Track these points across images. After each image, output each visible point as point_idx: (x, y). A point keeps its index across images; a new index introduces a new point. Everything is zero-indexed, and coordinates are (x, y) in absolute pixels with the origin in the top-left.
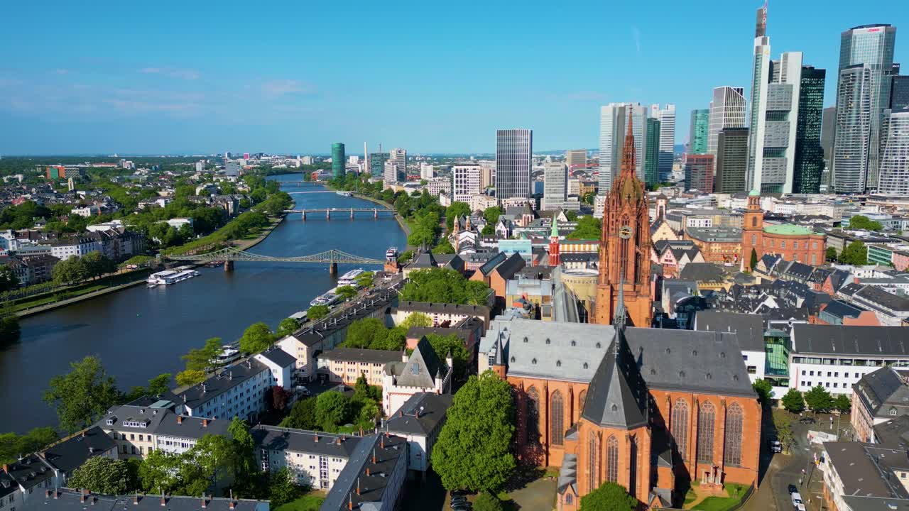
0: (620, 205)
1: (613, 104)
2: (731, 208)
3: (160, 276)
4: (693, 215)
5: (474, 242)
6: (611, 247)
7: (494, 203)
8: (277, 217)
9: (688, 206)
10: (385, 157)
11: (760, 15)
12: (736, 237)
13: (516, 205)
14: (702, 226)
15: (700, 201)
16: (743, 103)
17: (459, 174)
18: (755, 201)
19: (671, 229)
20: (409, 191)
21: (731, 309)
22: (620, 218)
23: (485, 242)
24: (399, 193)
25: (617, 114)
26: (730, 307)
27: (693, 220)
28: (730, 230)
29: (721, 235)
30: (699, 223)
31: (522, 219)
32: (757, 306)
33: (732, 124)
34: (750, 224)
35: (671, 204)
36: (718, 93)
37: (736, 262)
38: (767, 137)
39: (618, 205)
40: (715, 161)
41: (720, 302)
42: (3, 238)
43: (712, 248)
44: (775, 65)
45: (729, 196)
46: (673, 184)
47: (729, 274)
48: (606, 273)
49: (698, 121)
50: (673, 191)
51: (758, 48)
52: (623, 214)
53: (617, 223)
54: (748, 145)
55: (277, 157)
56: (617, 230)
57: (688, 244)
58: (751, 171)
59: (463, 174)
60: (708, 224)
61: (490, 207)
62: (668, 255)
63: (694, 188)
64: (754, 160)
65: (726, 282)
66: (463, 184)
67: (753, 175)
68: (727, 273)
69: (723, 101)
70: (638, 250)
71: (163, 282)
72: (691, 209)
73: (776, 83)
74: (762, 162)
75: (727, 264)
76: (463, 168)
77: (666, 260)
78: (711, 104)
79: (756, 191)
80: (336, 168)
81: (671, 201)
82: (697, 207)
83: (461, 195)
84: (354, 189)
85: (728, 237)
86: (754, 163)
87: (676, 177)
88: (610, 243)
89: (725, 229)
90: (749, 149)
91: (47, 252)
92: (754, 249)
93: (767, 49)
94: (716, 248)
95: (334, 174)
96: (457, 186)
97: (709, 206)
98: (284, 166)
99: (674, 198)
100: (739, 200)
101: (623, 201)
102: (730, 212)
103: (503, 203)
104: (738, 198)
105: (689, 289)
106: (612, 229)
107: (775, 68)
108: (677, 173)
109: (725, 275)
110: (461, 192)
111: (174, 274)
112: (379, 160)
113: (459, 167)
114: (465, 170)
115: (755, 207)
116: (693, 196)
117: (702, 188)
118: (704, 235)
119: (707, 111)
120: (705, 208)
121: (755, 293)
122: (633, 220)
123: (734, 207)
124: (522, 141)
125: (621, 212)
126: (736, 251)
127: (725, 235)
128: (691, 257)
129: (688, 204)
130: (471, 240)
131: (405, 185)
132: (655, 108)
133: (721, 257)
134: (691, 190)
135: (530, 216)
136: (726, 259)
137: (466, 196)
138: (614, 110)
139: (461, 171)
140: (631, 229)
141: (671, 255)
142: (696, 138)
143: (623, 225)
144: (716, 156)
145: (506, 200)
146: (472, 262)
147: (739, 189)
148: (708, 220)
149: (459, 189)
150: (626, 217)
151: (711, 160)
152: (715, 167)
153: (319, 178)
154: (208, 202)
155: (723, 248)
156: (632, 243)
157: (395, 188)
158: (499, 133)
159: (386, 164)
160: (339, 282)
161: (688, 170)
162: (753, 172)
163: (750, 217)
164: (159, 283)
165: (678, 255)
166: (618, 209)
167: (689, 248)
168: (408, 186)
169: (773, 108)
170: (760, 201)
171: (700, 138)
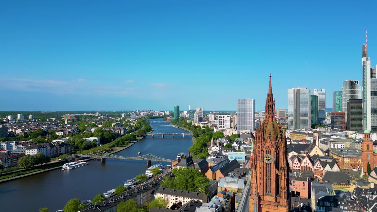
0: (264, 140)
1: (294, 88)
2: (355, 138)
3: (68, 165)
4: (334, 142)
5: (219, 152)
6: (258, 168)
7: (236, 132)
8: (141, 136)
9: (332, 137)
10: (194, 111)
11: (364, 47)
12: (359, 154)
13: (246, 134)
14: (339, 148)
15: (339, 134)
16: (358, 87)
17: (221, 118)
18: (367, 136)
19: (320, 149)
20: (202, 126)
21: (354, 207)
22: (264, 149)
23: (225, 152)
24: (197, 127)
25: (296, 93)
26: (354, 204)
27: (334, 144)
28: (355, 150)
29: (349, 153)
30: (337, 146)
31: (247, 140)
32: (372, 205)
33: (354, 98)
34: (365, 148)
35: (323, 135)
36: (346, 83)
37: (359, 168)
38: (372, 103)
39: (263, 140)
40: (346, 115)
41: (347, 201)
42: (12, 145)
43: (344, 160)
44: (373, 70)
45: (354, 132)
46: (325, 125)
47: (354, 179)
48: (256, 187)
49: (337, 96)
50: (325, 129)
51: (364, 62)
52: (266, 146)
53: (262, 152)
54: (363, 107)
55: (157, 111)
56: (262, 157)
57: (330, 159)
58: (365, 120)
59: (223, 118)
60: (343, 146)
61: (233, 134)
62: (318, 164)
63: (336, 128)
64: (367, 115)
65: (352, 184)
66: (223, 123)
67: (366, 122)
68: (353, 178)
69: (348, 87)
70: (277, 172)
71: (68, 168)
72: (333, 138)
73: (375, 78)
74: (370, 115)
75: (353, 170)
76: (223, 116)
77: (317, 167)
78: (342, 89)
79: (368, 130)
80: (176, 116)
81: (323, 134)
82: (337, 138)
83: (221, 128)
84: (180, 125)
85: (353, 155)
86: (366, 116)
87: (327, 122)
88: (258, 166)
89: (352, 150)
90: (363, 109)
91: (24, 152)
92: (368, 162)
93: (368, 63)
94: (347, 160)
95: (175, 118)
96: (220, 124)
97: (344, 137)
98: (158, 115)
99: (325, 132)
100: (360, 134)
101: (266, 137)
102: (355, 140)
103: (240, 132)
104: (359, 133)
105: (327, 189)
106: (259, 156)
107: (373, 71)
108: (328, 120)
109: (352, 180)
110: (222, 127)
111: (76, 164)
112: (192, 112)
113: (221, 116)
114: (224, 117)
115: (368, 139)
116: (336, 131)
117: (341, 128)
118: (340, 152)
119: (341, 92)
120: (341, 138)
121: (370, 194)
122: (273, 150)
123: (357, 138)
124: (250, 104)
125: (265, 144)
126: (359, 163)
127: (352, 153)
128: (332, 167)
129: (333, 136)
130: (217, 151)
131: (201, 123)
132: (315, 91)
133: (350, 165)
134: (334, 129)
135: (251, 139)
136: (353, 166)
137: (224, 128)
138: (294, 90)
139: (222, 117)
140: (272, 157)
141: (320, 164)
142: (336, 104)
143: (266, 154)
144: (346, 112)
145: (242, 131)
146: (213, 163)
147: (360, 129)
148: (343, 145)
149: (221, 125)
150: (268, 148)
151: (344, 114)
152: (346, 118)
153: (169, 120)
154: (112, 130)
155: (351, 161)
156: (273, 166)
157: (196, 125)
158: (239, 100)
159: (194, 114)
160: (146, 171)
161: (332, 119)
162: (366, 120)
163: (365, 145)
164: (67, 168)
165: (324, 165)
166: (263, 142)
167: (331, 161)
168: (202, 124)
169: (374, 90)
170: (371, 135)
171: (338, 104)
